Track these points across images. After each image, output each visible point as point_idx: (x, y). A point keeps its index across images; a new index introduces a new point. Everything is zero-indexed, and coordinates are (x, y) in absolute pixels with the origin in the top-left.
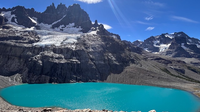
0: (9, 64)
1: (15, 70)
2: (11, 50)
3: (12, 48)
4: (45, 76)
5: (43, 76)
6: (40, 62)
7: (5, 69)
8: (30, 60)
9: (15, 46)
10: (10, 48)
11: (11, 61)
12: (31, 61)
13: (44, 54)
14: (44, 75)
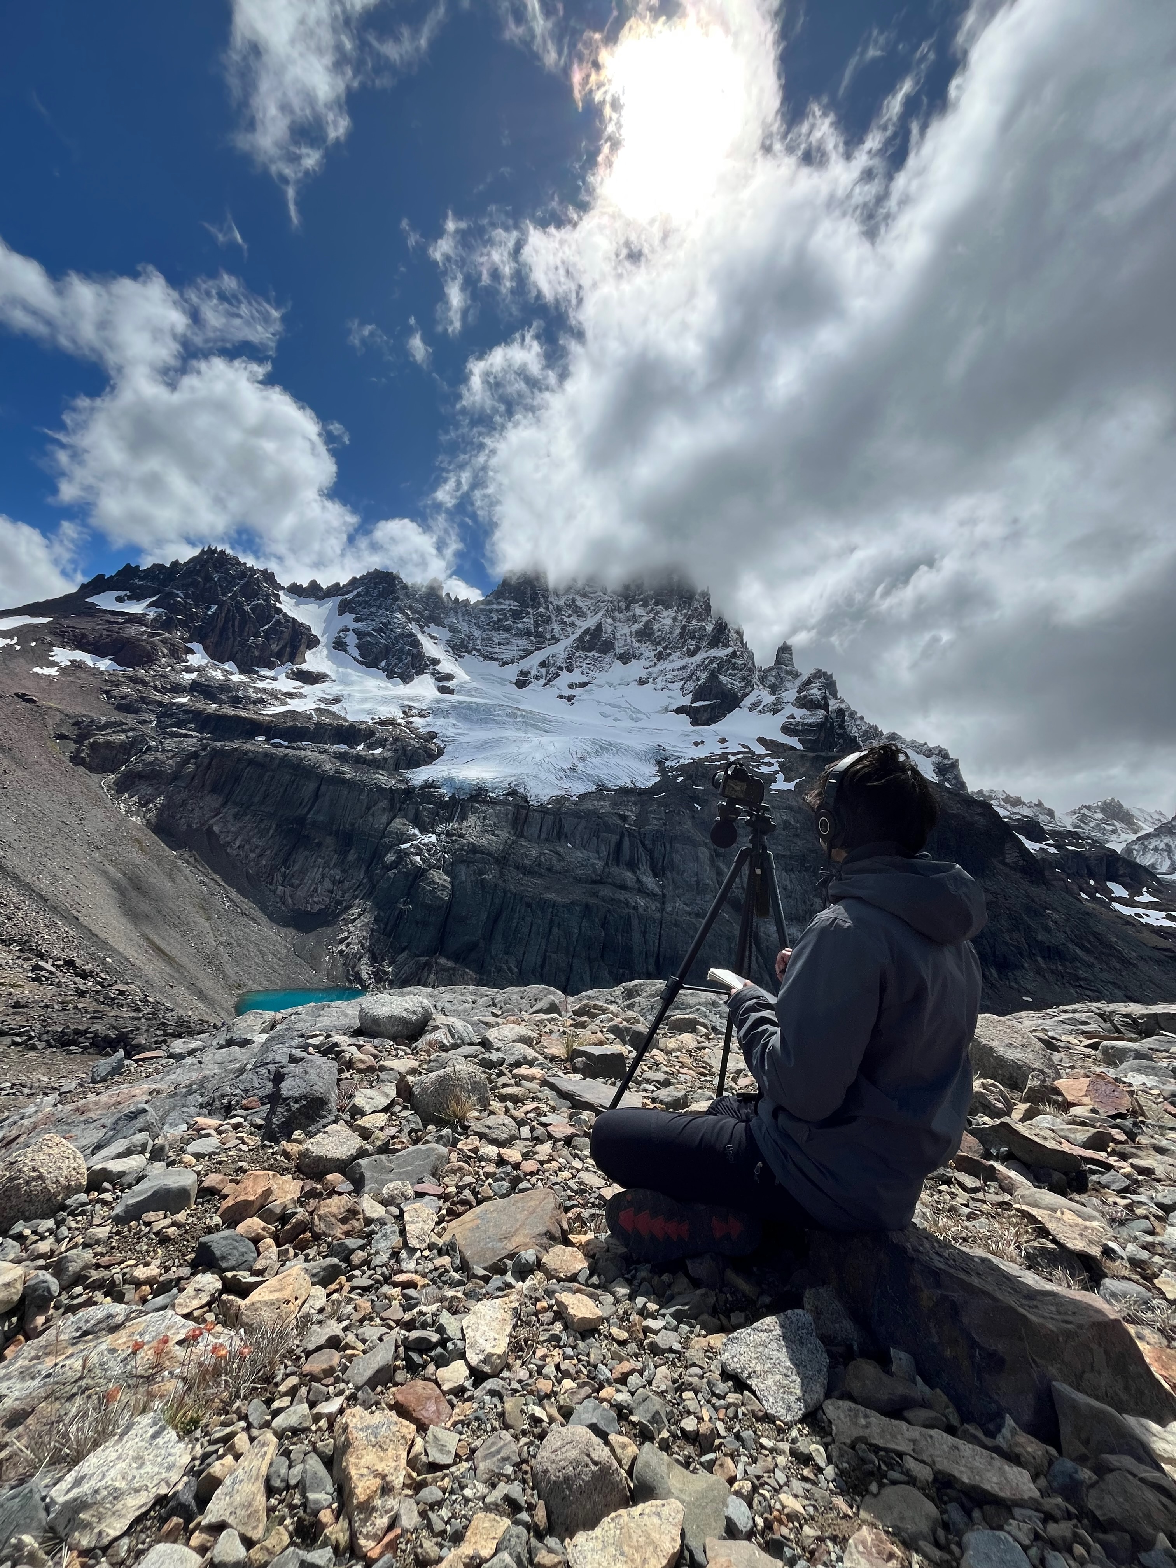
0: (296, 868)
1: (316, 908)
2: (317, 795)
3: (323, 788)
4: (450, 964)
5: (442, 961)
6: (440, 878)
7: (275, 892)
8: (390, 858)
9: (337, 780)
10: (312, 786)
11: (306, 853)
12: (396, 864)
13: (461, 836)
14: (448, 958)
